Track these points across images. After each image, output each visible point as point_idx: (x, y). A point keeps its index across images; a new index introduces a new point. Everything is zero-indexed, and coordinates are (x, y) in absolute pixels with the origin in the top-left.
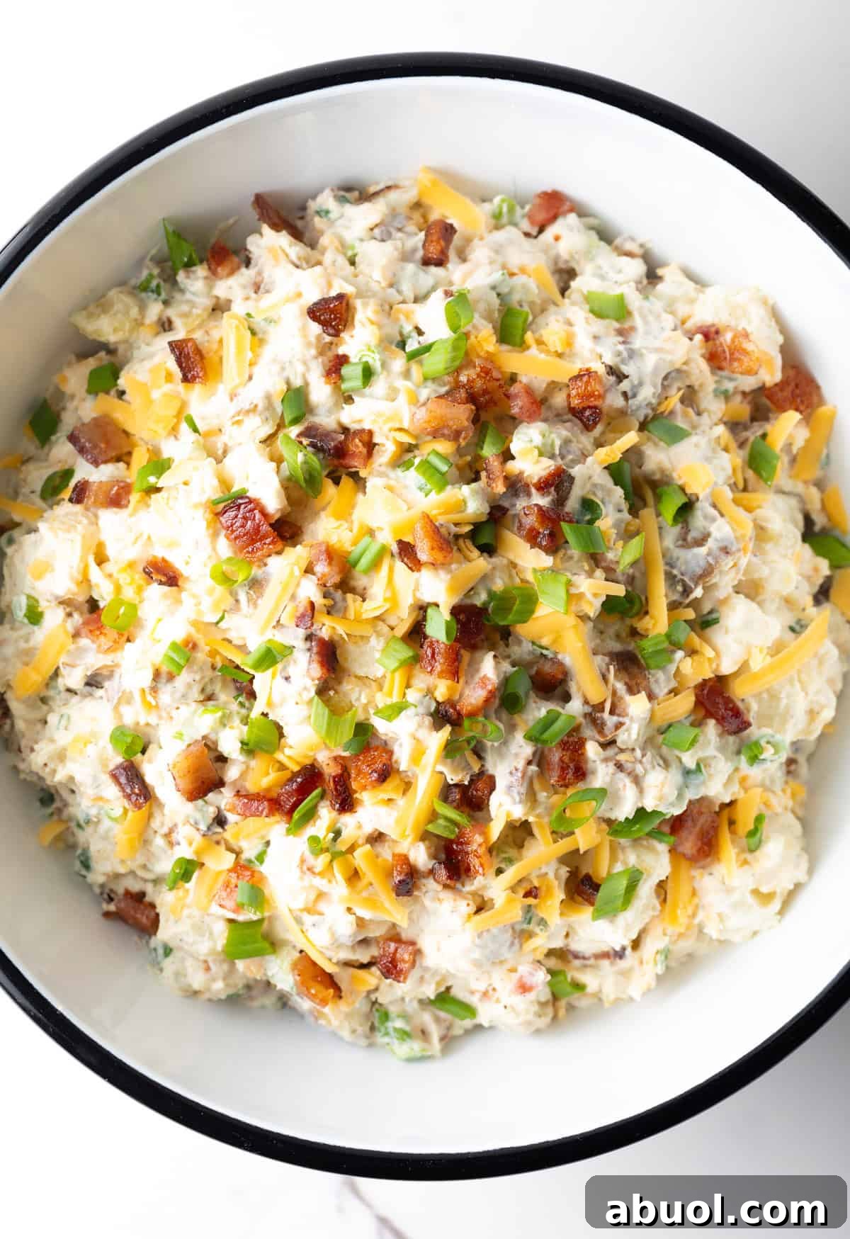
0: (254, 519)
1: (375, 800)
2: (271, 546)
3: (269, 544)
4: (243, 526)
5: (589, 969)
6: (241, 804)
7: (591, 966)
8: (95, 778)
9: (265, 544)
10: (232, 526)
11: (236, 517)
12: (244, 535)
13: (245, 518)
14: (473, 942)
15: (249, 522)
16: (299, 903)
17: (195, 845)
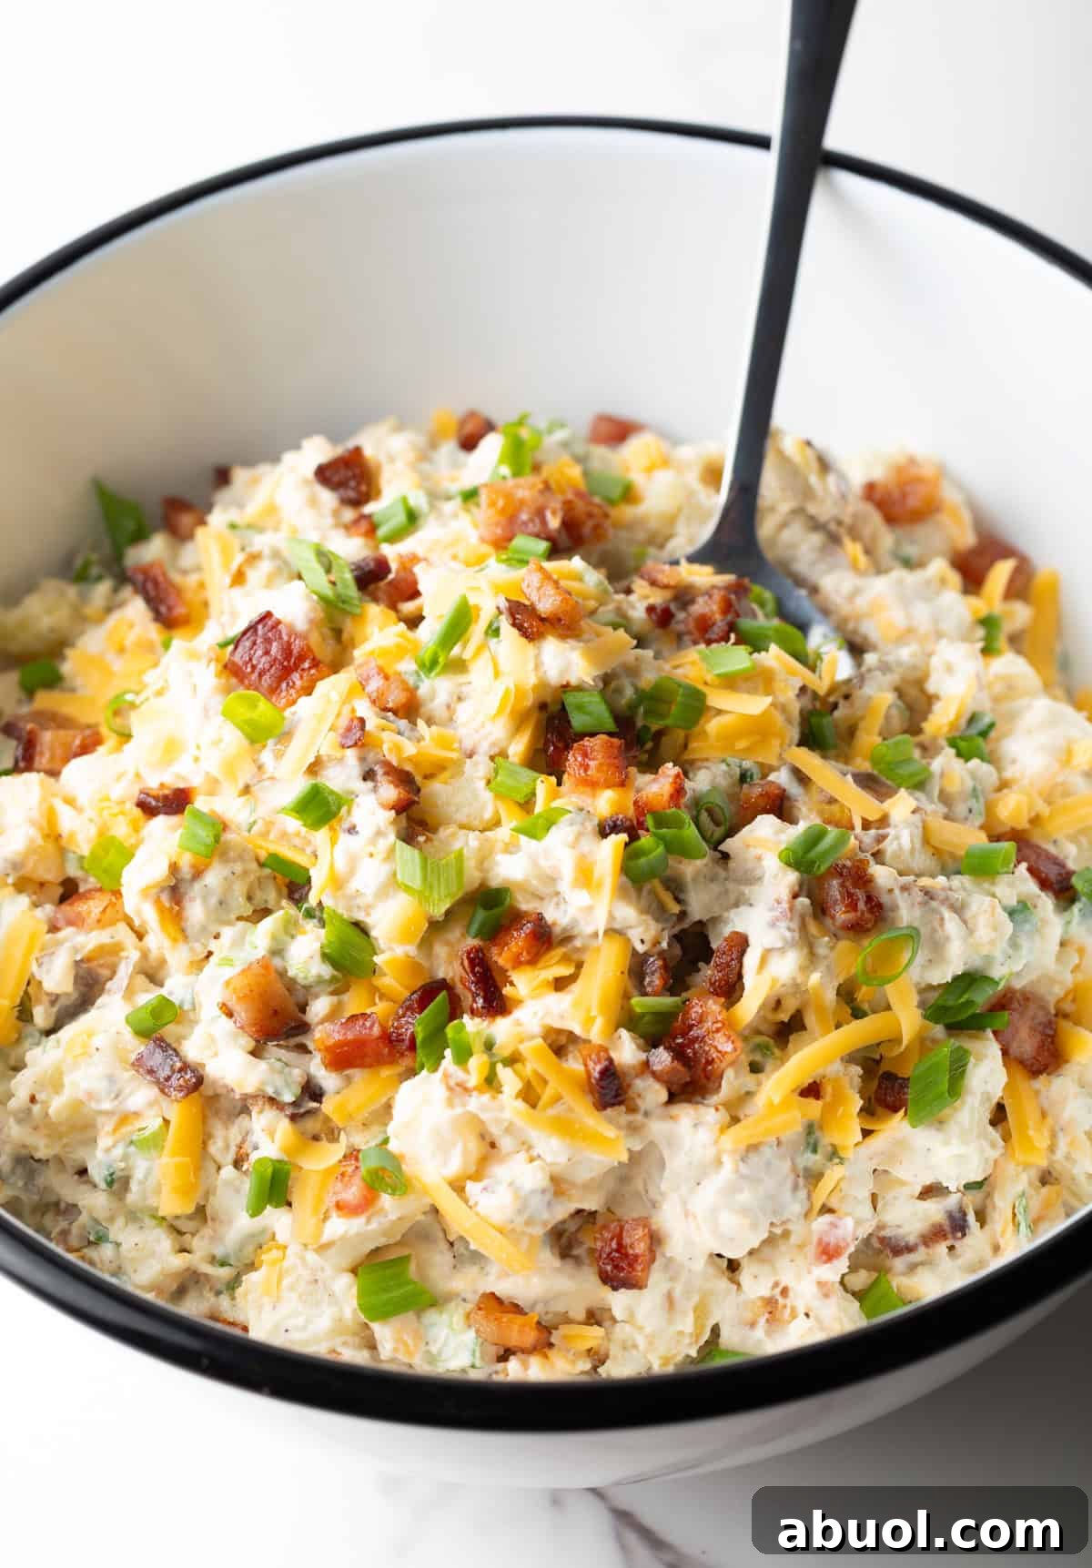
0: (281, 638)
1: (535, 983)
2: (313, 671)
3: (310, 668)
4: (267, 653)
5: (920, 1269)
6: (337, 1028)
7: (922, 1263)
8: (111, 1079)
9: (303, 670)
10: (250, 659)
11: (254, 643)
12: (271, 666)
13: (268, 641)
14: (737, 1171)
15: (275, 644)
16: (455, 1165)
17: (279, 1135)
